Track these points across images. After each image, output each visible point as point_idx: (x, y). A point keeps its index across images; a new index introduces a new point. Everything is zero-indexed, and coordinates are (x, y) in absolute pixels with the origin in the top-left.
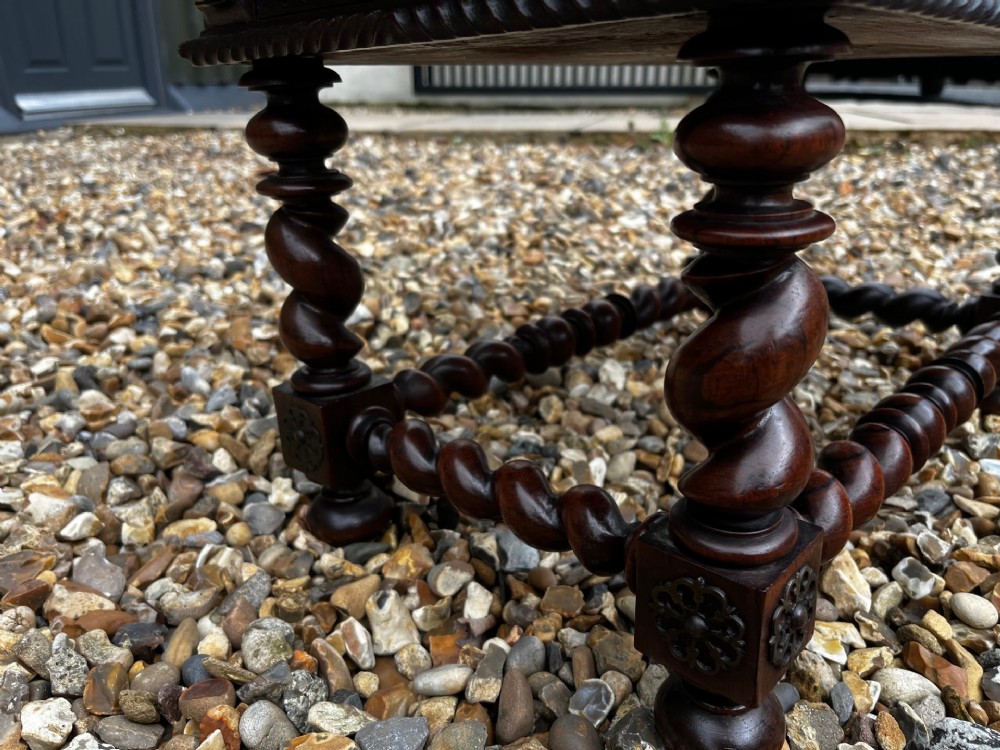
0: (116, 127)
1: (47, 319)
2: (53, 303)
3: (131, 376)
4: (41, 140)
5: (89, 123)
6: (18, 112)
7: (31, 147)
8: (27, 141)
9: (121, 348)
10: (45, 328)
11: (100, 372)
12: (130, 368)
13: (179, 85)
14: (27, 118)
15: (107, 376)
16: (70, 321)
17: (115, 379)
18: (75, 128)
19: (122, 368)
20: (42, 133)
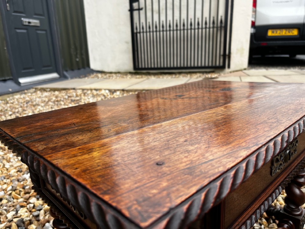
0: (47, 88)
1: (14, 189)
2: (17, 183)
3: (33, 219)
4: (25, 93)
5: (40, 87)
6: (19, 84)
7: (22, 96)
8: (21, 94)
9: (32, 205)
10: (14, 193)
11: (24, 220)
12: (33, 216)
13: (66, 71)
14: (22, 85)
15: (26, 221)
16: (20, 191)
17: (28, 222)
18: (36, 89)
19: (31, 216)
20: (26, 91)
